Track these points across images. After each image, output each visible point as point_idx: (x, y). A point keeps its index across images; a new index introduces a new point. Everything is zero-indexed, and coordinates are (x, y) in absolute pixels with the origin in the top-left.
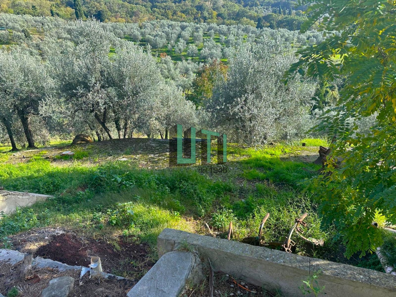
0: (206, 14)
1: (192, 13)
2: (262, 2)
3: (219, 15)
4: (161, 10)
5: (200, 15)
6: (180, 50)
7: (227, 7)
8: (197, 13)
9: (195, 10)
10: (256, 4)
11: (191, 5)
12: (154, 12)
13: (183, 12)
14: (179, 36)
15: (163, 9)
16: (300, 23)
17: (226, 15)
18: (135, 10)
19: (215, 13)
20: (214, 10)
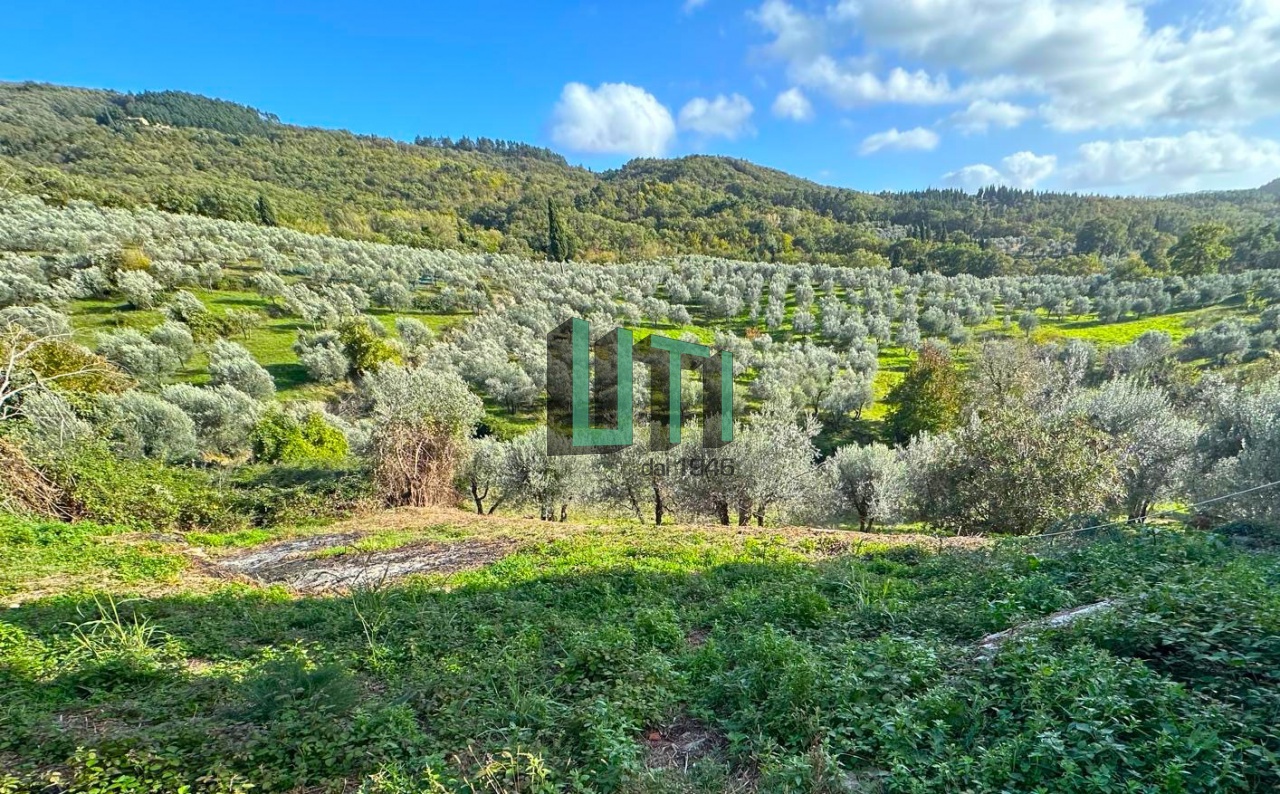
0: (772, 241)
1: (741, 239)
2: (871, 213)
3: (797, 243)
4: (678, 232)
5: (757, 243)
6: (777, 320)
7: (809, 225)
8: (752, 239)
9: (747, 233)
10: (859, 216)
11: (737, 223)
12: (664, 236)
13: (721, 236)
14: (766, 291)
15: (680, 231)
16: (973, 259)
17: (811, 243)
18: (628, 234)
19: (789, 238)
20: (785, 231)
